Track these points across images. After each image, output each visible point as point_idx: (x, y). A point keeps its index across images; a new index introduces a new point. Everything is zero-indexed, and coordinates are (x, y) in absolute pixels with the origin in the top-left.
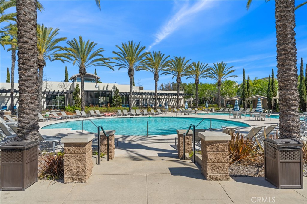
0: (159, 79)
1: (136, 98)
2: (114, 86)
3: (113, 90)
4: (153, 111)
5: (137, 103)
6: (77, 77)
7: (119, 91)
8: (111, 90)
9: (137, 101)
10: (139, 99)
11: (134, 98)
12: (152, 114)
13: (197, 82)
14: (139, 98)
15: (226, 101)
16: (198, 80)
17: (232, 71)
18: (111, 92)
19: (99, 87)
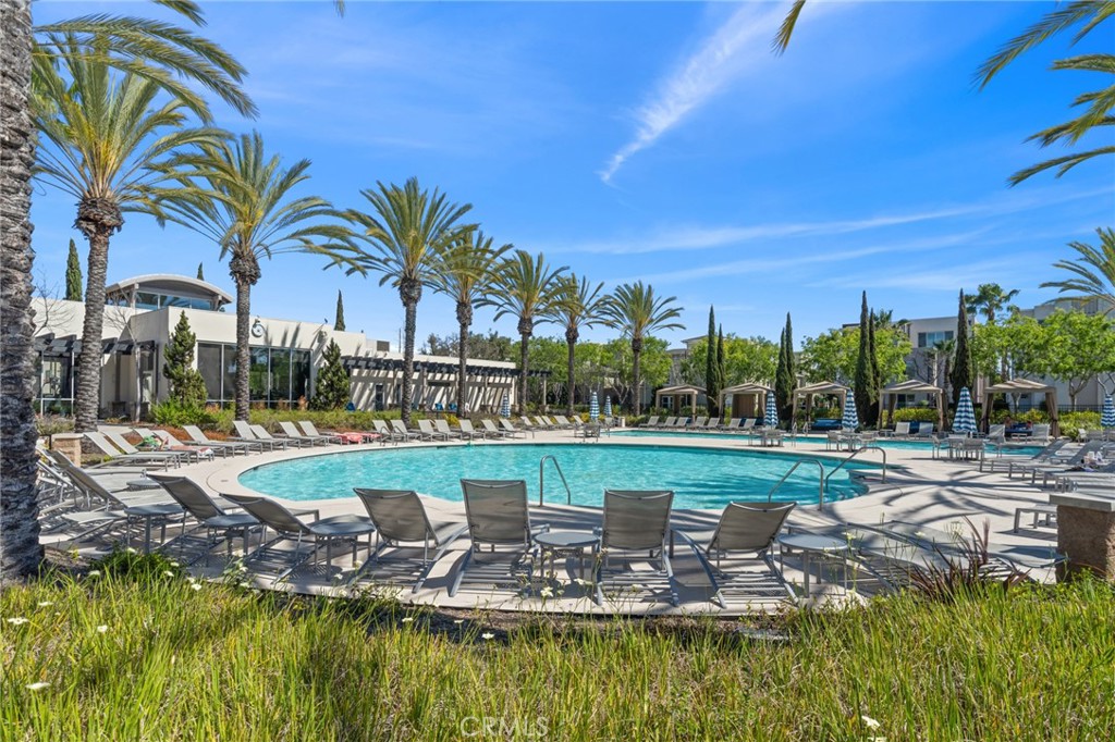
0: (473, 317)
1: (375, 380)
2: (321, 333)
3: (314, 348)
4: (490, 425)
5: (379, 397)
6: (137, 287)
7: (343, 354)
8: (308, 347)
9: (379, 388)
10: (385, 383)
11: (366, 381)
12: (466, 435)
13: (572, 335)
14: (386, 379)
15: (661, 395)
16: (576, 331)
17: (672, 313)
18: (307, 353)
19: (267, 333)
